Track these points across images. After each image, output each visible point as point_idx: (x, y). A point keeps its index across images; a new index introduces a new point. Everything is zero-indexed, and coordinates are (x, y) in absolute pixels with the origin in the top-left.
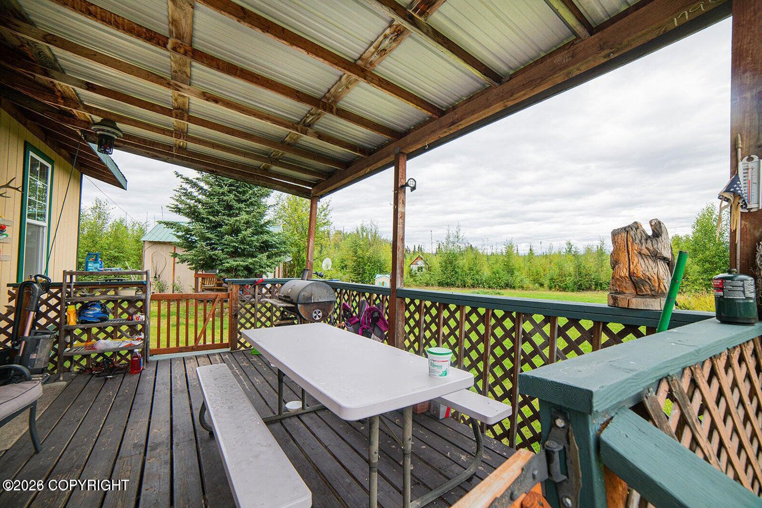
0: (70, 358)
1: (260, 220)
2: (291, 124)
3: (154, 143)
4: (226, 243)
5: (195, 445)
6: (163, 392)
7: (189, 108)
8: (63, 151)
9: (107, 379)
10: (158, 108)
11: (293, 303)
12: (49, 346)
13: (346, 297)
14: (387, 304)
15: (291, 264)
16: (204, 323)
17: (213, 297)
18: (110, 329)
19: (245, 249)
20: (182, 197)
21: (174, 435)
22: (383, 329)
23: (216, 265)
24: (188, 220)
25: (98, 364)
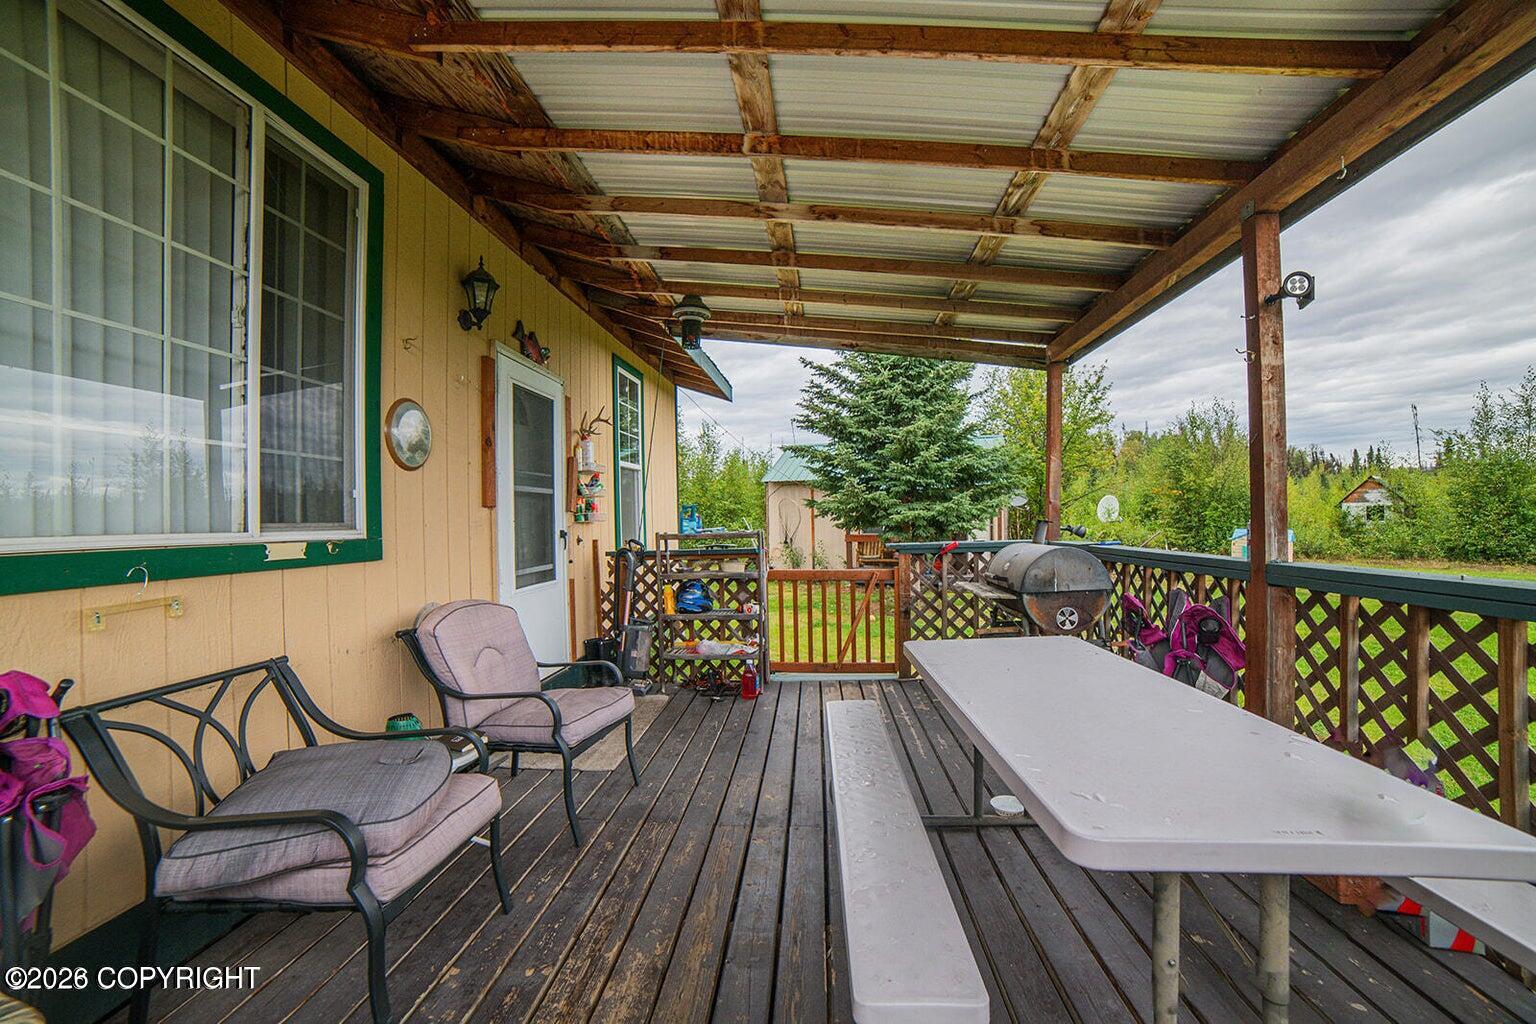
0: (672, 662)
1: (952, 426)
2: (978, 219)
3: (755, 317)
4: (893, 475)
5: (822, 836)
6: (784, 735)
7: (794, 242)
8: (653, 358)
9: (713, 701)
10: (750, 256)
11: (1013, 593)
12: (648, 641)
13: (1138, 582)
14: (1241, 602)
15: (1026, 511)
16: (852, 623)
17: (866, 577)
18: (716, 624)
19: (928, 485)
20: (815, 400)
21: (793, 811)
22: (1232, 662)
23: (878, 518)
24: (827, 440)
25: (703, 675)
